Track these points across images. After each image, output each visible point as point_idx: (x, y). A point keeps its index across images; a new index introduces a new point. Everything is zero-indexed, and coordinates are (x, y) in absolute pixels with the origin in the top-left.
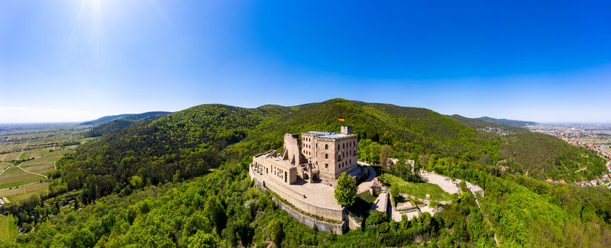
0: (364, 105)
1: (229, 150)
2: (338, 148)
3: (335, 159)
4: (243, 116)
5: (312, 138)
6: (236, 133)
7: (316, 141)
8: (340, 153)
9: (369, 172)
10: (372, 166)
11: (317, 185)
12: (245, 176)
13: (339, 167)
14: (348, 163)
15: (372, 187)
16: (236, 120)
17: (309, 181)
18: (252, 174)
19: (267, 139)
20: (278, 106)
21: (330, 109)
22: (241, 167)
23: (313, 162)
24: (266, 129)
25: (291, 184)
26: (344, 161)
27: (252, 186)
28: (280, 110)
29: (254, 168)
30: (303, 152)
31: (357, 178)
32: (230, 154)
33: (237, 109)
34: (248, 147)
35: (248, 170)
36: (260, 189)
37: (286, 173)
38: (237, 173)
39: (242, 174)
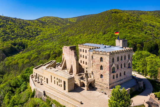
0: (141, 14)
1: (7, 63)
2: (112, 61)
3: (110, 71)
4: (22, 28)
5: (88, 50)
6: (15, 44)
7: (91, 53)
8: (114, 65)
9: (144, 85)
10: (148, 79)
11: (93, 92)
12: (26, 88)
13: (114, 78)
14: (122, 74)
15: (148, 103)
16: (13, 32)
17: (85, 88)
18: (32, 85)
19: (47, 49)
20: (57, 18)
21: (106, 20)
22: (21, 80)
23: (89, 72)
24: (46, 39)
25: (69, 91)
26: (118, 72)
27: (33, 96)
28: (59, 21)
29: (34, 79)
30: (80, 62)
31: (131, 90)
32: (9, 66)
33: (14, 20)
34: (28, 58)
35: (29, 81)
36: (41, 99)
37: (64, 82)
38: (17, 86)
39: (22, 87)
